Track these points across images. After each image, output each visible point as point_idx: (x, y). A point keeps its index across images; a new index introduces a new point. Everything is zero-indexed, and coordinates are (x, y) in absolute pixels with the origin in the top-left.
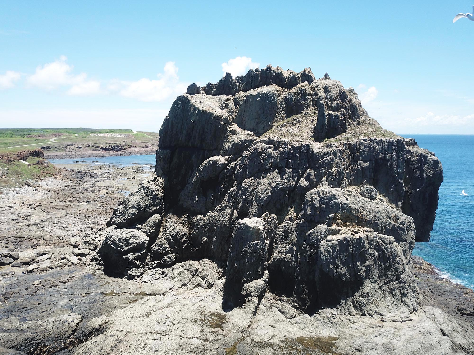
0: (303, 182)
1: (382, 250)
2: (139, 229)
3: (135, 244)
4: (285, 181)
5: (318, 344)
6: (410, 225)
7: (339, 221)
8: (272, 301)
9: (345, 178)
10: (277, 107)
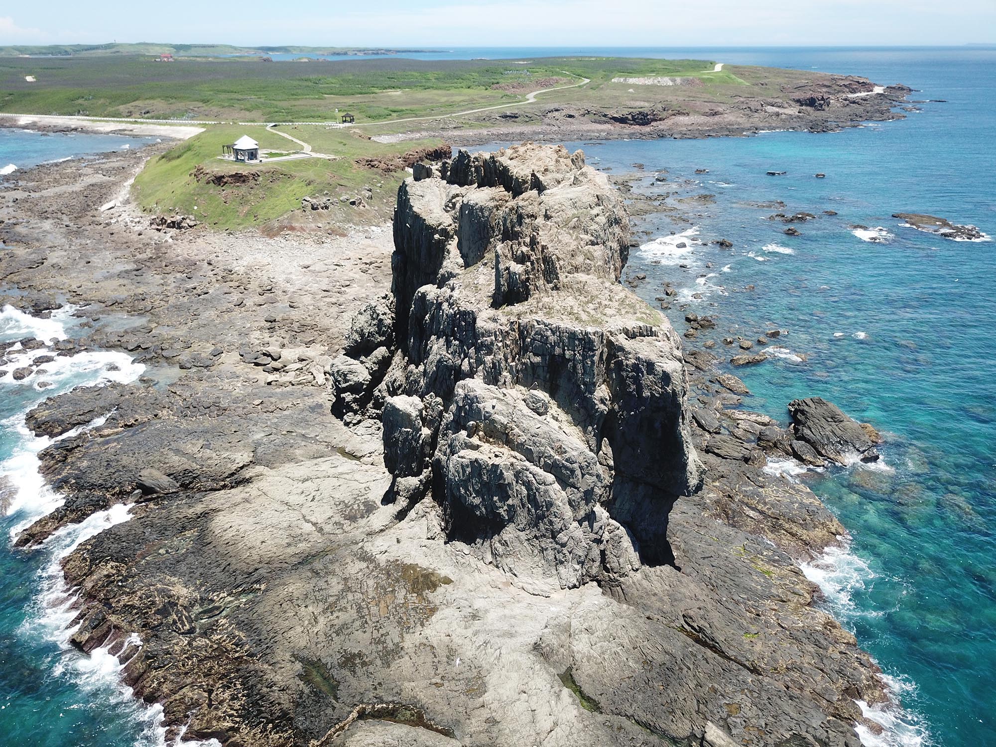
0: (466, 365)
1: (532, 490)
2: (362, 362)
3: (352, 383)
4: (450, 356)
5: (421, 579)
6: (588, 467)
7: (481, 433)
8: (428, 510)
9: (505, 373)
10: (492, 228)
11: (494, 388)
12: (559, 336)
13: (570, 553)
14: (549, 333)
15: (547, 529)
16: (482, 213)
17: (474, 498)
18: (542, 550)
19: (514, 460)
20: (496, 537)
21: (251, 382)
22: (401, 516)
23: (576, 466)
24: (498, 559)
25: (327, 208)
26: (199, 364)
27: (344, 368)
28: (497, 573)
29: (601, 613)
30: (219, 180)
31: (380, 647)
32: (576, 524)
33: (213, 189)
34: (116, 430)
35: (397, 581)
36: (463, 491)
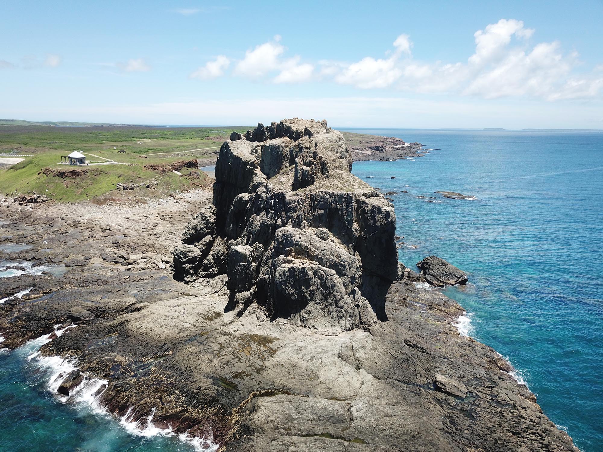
0: (279, 222)
1: (323, 280)
2: (195, 246)
3: (190, 257)
4: (269, 220)
5: (262, 340)
6: (352, 263)
7: (293, 254)
8: (255, 309)
9: (304, 221)
10: (284, 157)
11: (298, 229)
12: (334, 198)
13: (345, 311)
14: (328, 197)
15: (332, 300)
16: (279, 149)
17: (290, 289)
18: (330, 313)
19: (313, 265)
20: (303, 311)
21: (116, 270)
22: (240, 314)
23: (346, 263)
24: (305, 322)
25: (132, 189)
26: (78, 264)
27: (185, 250)
28: (305, 330)
29: (366, 339)
30: (62, 175)
32: (347, 296)
33: (57, 180)
34: (38, 295)
36: (284, 287)
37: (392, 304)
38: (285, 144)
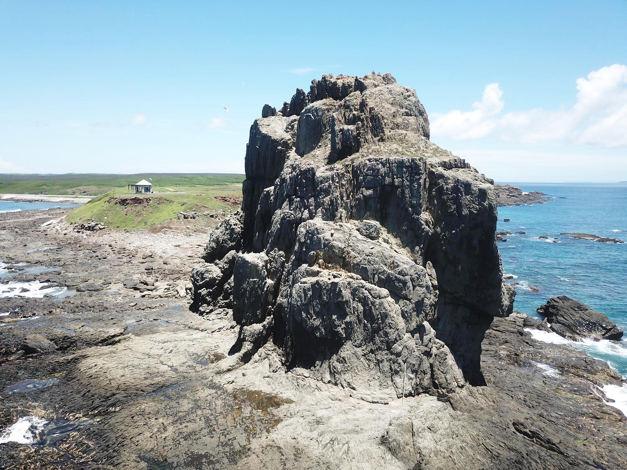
0: (306, 214)
1: (368, 305)
2: (216, 264)
3: (208, 279)
5: (265, 400)
6: (418, 278)
7: (321, 261)
8: (269, 352)
9: (340, 210)
10: (325, 125)
11: (331, 223)
12: (389, 167)
13: (405, 362)
14: (380, 166)
15: (382, 342)
16: (317, 113)
17: (314, 319)
18: (378, 362)
19: (351, 280)
20: (335, 357)
21: (129, 297)
22: (246, 358)
23: (408, 278)
24: (337, 376)
25: (194, 218)
26: (91, 289)
27: (202, 269)
28: (336, 390)
29: (440, 414)
30: (123, 202)
31: (227, 449)
32: (409, 335)
33: (119, 207)
35: (244, 401)
36: (304, 315)
37: (494, 360)
38: (327, 107)
